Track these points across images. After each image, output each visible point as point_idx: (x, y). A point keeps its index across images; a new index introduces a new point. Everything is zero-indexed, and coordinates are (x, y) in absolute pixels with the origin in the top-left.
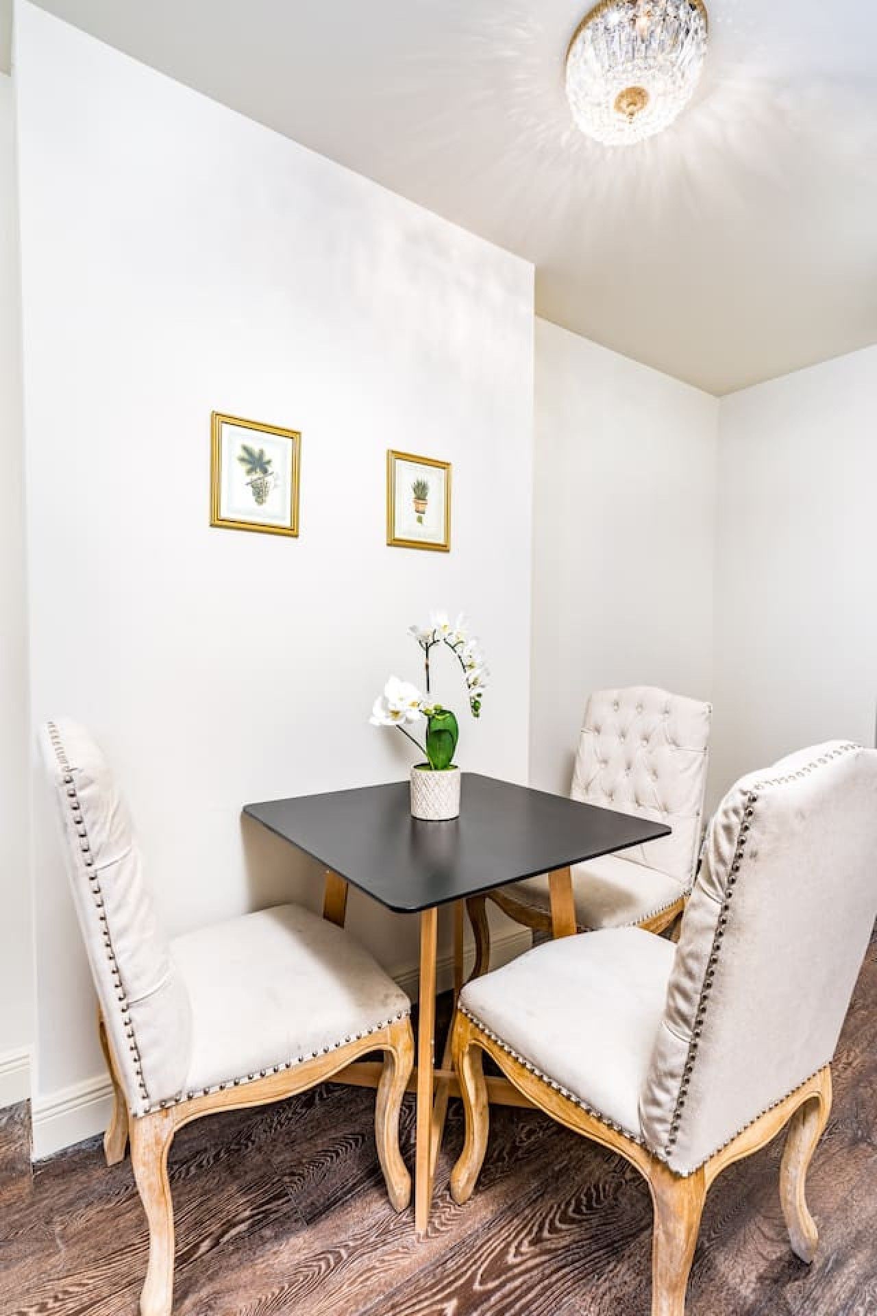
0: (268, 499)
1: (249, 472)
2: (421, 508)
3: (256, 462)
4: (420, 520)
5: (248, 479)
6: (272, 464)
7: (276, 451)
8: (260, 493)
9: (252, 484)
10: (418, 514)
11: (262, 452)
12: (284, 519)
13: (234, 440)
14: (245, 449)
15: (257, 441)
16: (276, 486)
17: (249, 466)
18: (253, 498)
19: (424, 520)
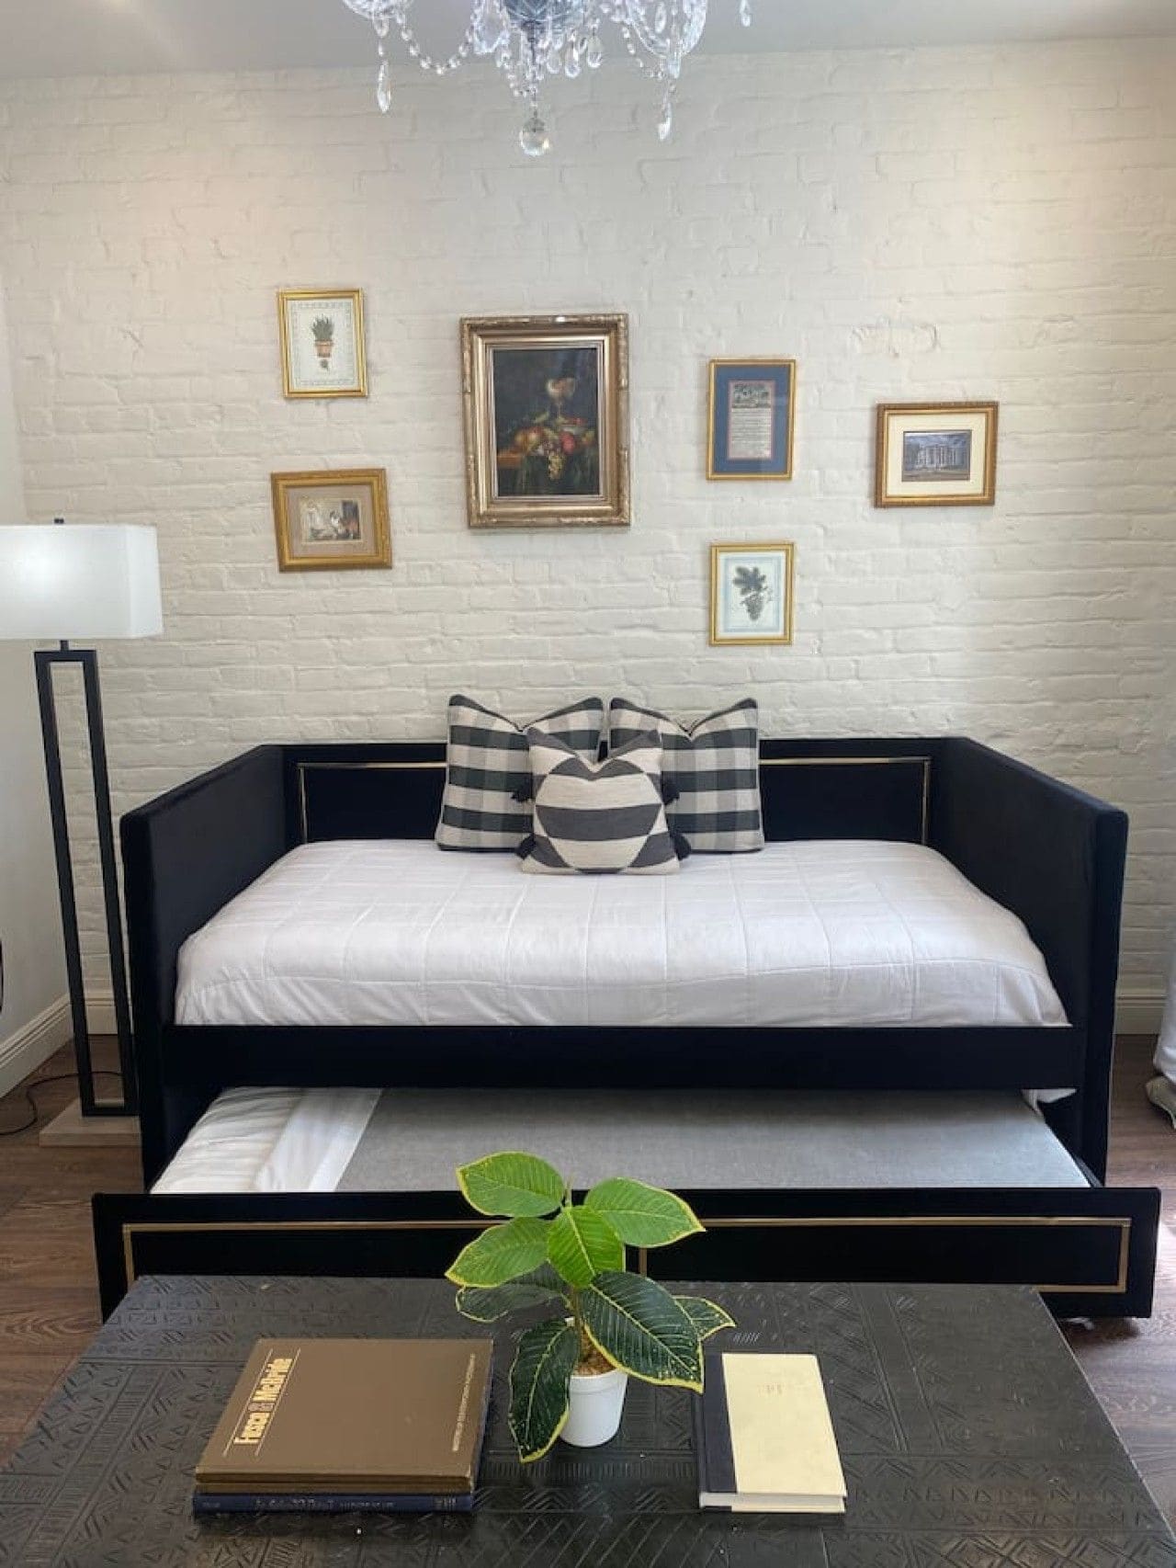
0: (763, 614)
1: (744, 592)
2: (324, 350)
3: (750, 581)
4: (325, 365)
5: (743, 598)
6: (767, 579)
7: (770, 567)
8: (754, 609)
9: (747, 602)
10: (321, 359)
11: (756, 570)
12: (777, 630)
13: (728, 568)
14: (740, 570)
15: (750, 561)
16: (770, 600)
17: (743, 587)
18: (748, 615)
19: (330, 365)
